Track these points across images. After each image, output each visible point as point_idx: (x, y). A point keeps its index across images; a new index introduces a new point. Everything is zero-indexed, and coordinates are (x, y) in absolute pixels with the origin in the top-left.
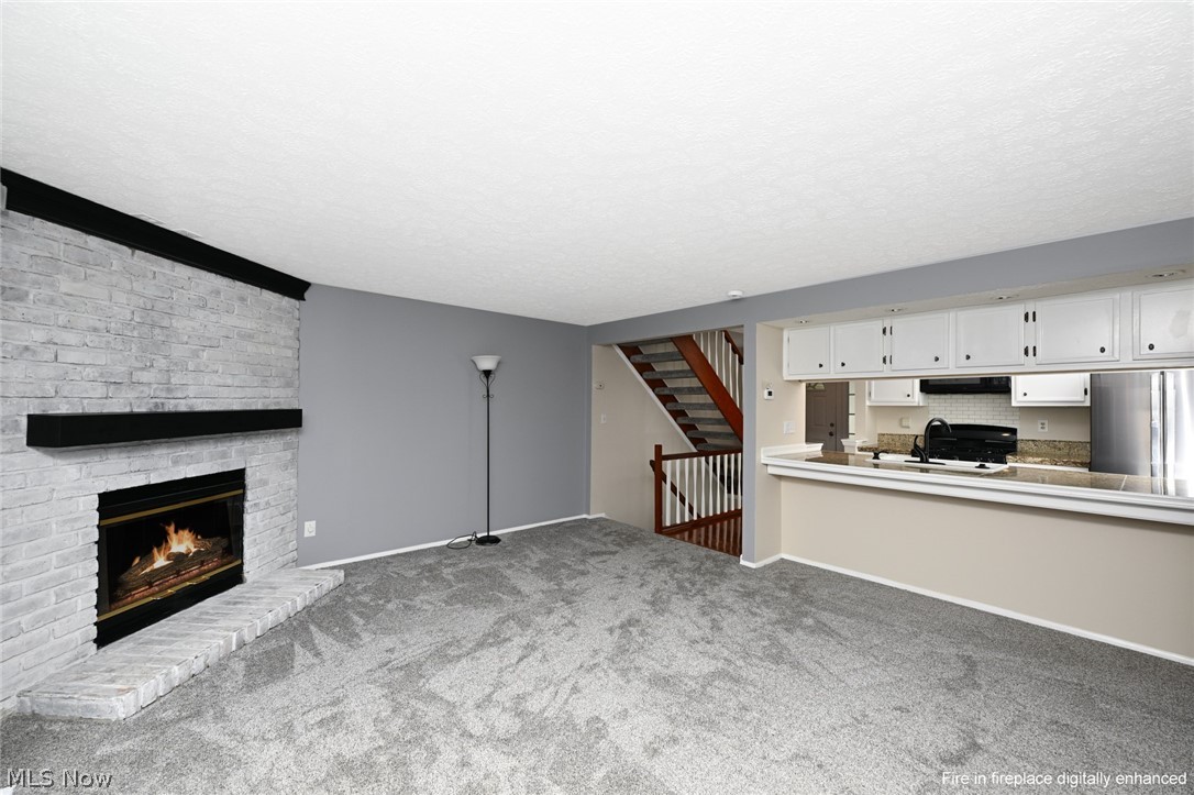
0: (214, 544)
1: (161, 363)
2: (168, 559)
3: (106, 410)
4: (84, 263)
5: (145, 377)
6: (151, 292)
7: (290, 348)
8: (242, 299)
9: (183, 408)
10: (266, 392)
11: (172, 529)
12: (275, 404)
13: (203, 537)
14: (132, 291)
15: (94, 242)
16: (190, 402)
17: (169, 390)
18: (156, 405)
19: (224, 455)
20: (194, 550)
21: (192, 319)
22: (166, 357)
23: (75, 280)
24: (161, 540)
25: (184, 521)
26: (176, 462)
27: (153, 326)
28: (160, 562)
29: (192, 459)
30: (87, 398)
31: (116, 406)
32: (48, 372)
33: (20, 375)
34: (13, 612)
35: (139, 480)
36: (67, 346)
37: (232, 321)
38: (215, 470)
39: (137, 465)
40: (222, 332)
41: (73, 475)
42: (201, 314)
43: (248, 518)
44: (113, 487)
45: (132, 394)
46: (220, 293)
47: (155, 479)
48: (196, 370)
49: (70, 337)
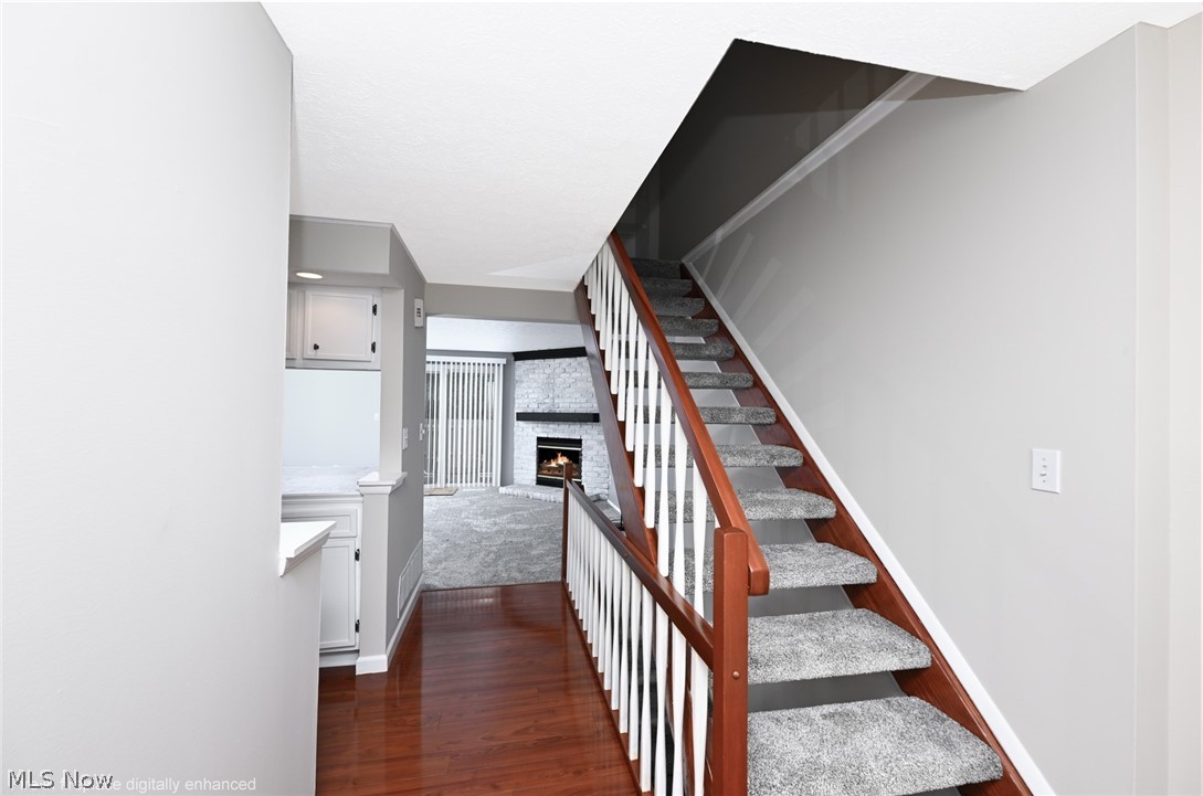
0: (572, 464)
1: (551, 395)
2: (557, 465)
4: (533, 368)
5: (547, 401)
9: (558, 411)
11: (560, 455)
14: (544, 373)
15: (536, 361)
16: (560, 409)
17: (554, 405)
18: (550, 410)
21: (561, 378)
22: (553, 394)
24: (555, 457)
25: (564, 453)
28: (553, 464)
29: (555, 431)
30: (533, 408)
31: (540, 411)
32: (526, 401)
33: (522, 402)
34: (521, 463)
35: (542, 436)
36: (530, 394)
37: (575, 375)
38: (568, 437)
39: (545, 430)
40: (572, 380)
41: (531, 430)
42: (564, 375)
43: (583, 462)
44: (539, 436)
45: (544, 406)
46: (569, 365)
47: (550, 436)
48: (562, 398)
49: (531, 391)
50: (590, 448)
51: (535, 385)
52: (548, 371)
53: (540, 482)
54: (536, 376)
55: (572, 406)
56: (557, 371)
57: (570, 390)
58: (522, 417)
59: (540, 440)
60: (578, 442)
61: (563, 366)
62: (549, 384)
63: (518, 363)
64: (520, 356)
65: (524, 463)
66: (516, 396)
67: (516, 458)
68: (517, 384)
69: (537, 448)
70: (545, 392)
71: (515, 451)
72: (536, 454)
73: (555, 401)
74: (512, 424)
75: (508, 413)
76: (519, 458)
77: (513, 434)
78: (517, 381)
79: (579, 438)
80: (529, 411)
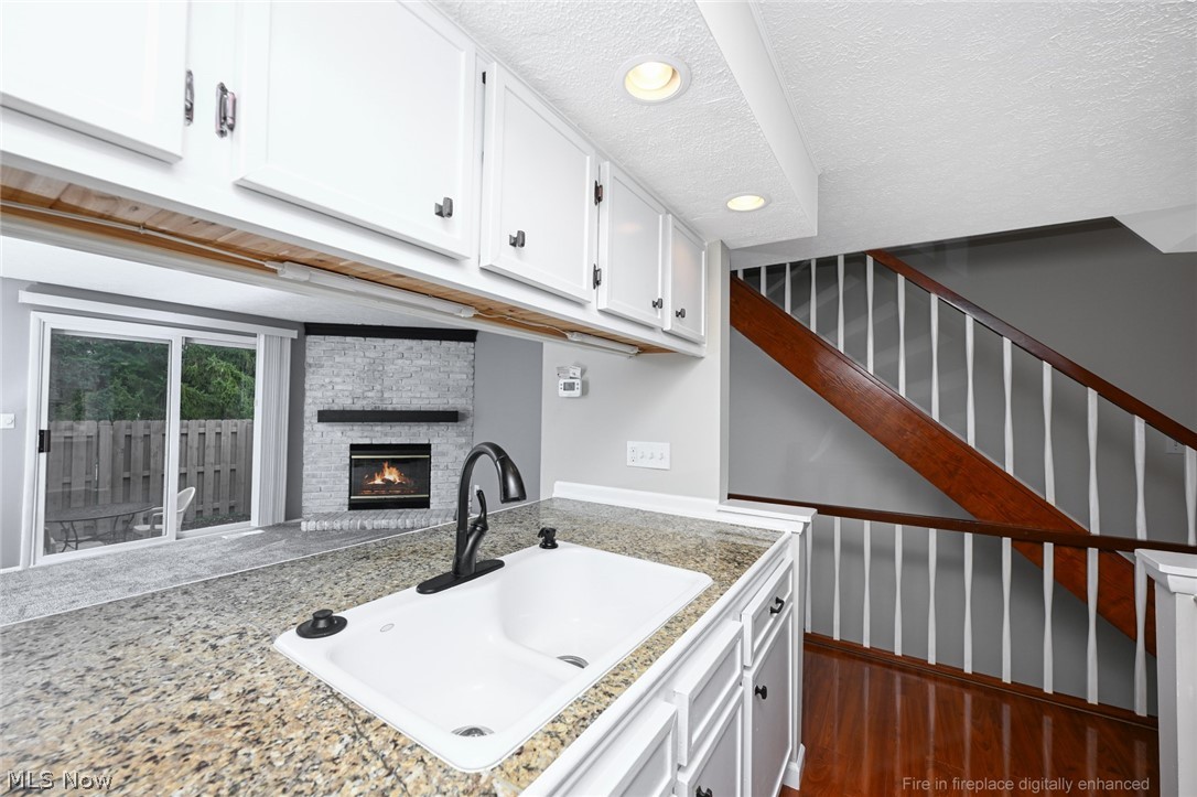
1: (378, 387)
2: (383, 481)
3: (352, 409)
4: (344, 349)
5: (370, 394)
7: (465, 373)
8: (426, 349)
9: (389, 409)
10: (445, 401)
11: (386, 465)
12: (453, 408)
13: (405, 475)
14: (365, 357)
15: (349, 339)
16: (394, 406)
17: (382, 401)
18: (375, 407)
19: (415, 436)
20: (398, 480)
21: (395, 365)
22: (381, 385)
23: (341, 356)
24: (381, 471)
25: (393, 463)
26: (386, 435)
28: (378, 481)
29: (394, 435)
30: (344, 403)
31: (357, 408)
32: (330, 394)
33: (320, 395)
34: (318, 482)
35: (367, 441)
36: (337, 384)
37: (420, 362)
38: (408, 442)
39: (365, 434)
40: (414, 369)
41: (340, 434)
42: (400, 361)
43: (432, 473)
44: (355, 442)
45: (365, 402)
46: (412, 348)
47: (374, 442)
48: (397, 390)
49: (338, 380)
50: (443, 454)
51: (348, 372)
52: (371, 354)
53: (354, 506)
54: (350, 360)
55: (415, 401)
56: (390, 355)
57: (411, 381)
58: (325, 416)
59: (354, 448)
60: (426, 448)
61: (401, 349)
62: (374, 371)
63: (311, 339)
64: (312, 329)
65: (325, 482)
66: (307, 386)
67: (308, 476)
68: (311, 370)
69: (351, 459)
70: (366, 383)
71: (305, 467)
72: (348, 467)
73: (385, 395)
74: (307, 427)
75: (302, 412)
76: (314, 476)
77: (303, 441)
78: (310, 365)
79: (427, 442)
80: (336, 408)
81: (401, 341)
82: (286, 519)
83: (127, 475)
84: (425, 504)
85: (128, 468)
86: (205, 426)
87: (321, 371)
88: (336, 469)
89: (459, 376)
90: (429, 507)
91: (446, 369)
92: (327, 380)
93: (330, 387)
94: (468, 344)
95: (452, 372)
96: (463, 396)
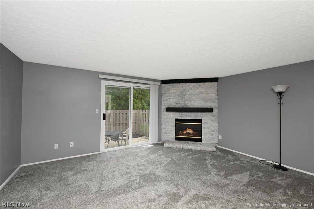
0: (197, 133)
1: (184, 100)
2: (186, 132)
3: (176, 107)
4: (173, 88)
5: (181, 102)
6: (182, 89)
7: (214, 94)
8: (200, 86)
9: (187, 107)
10: (207, 104)
11: (188, 128)
12: (210, 106)
13: (195, 131)
14: (179, 90)
15: (174, 84)
16: (189, 106)
17: (185, 104)
18: (183, 106)
19: (196, 116)
20: (192, 133)
21: (189, 92)
22: (184, 99)
23: (172, 90)
24: (186, 130)
25: (190, 127)
26: (186, 116)
27: (182, 94)
29: (189, 116)
30: (173, 105)
31: (177, 107)
32: (169, 102)
33: (166, 103)
34: (166, 130)
35: (180, 118)
36: (171, 99)
37: (198, 91)
38: (194, 118)
39: (180, 115)
40: (196, 93)
41: (172, 115)
42: (191, 91)
43: (202, 130)
44: (177, 118)
45: (179, 105)
46: (194, 86)
47: (183, 118)
48: (190, 100)
49: (171, 98)
50: (207, 123)
51: (174, 95)
53: (177, 139)
54: (174, 91)
56: (187, 89)
57: (195, 97)
58: (169, 110)
59: (177, 120)
60: (200, 121)
61: (191, 86)
63: (163, 85)
64: (164, 82)
65: (168, 131)
66: (162, 100)
67: (163, 128)
68: (163, 95)
69: (175, 124)
70: (180, 98)
71: (162, 125)
72: (175, 126)
73: (186, 102)
74: (163, 113)
75: (161, 108)
76: (165, 128)
77: (161, 117)
78: (163, 93)
79: (200, 119)
80: (171, 107)
81: (191, 84)
82: (158, 142)
83: (116, 123)
84: (200, 140)
85: (116, 122)
86: (123, 112)
87: (166, 95)
88: (171, 126)
89: (212, 95)
90: (201, 142)
91: (207, 93)
92: (168, 98)
93: (169, 100)
94: (215, 83)
95: (209, 93)
96: (214, 102)
